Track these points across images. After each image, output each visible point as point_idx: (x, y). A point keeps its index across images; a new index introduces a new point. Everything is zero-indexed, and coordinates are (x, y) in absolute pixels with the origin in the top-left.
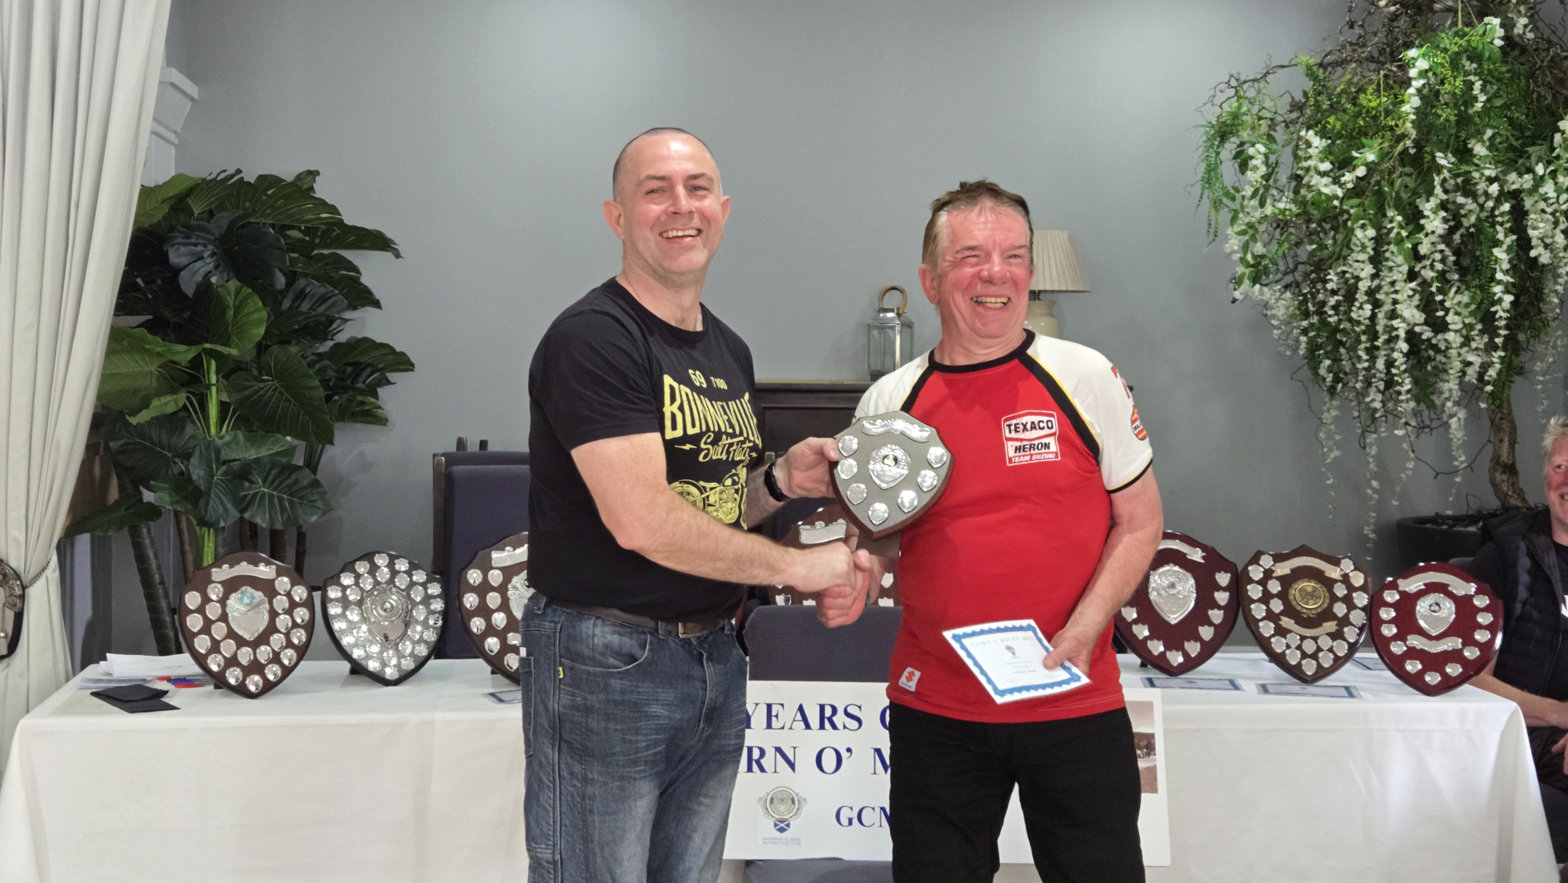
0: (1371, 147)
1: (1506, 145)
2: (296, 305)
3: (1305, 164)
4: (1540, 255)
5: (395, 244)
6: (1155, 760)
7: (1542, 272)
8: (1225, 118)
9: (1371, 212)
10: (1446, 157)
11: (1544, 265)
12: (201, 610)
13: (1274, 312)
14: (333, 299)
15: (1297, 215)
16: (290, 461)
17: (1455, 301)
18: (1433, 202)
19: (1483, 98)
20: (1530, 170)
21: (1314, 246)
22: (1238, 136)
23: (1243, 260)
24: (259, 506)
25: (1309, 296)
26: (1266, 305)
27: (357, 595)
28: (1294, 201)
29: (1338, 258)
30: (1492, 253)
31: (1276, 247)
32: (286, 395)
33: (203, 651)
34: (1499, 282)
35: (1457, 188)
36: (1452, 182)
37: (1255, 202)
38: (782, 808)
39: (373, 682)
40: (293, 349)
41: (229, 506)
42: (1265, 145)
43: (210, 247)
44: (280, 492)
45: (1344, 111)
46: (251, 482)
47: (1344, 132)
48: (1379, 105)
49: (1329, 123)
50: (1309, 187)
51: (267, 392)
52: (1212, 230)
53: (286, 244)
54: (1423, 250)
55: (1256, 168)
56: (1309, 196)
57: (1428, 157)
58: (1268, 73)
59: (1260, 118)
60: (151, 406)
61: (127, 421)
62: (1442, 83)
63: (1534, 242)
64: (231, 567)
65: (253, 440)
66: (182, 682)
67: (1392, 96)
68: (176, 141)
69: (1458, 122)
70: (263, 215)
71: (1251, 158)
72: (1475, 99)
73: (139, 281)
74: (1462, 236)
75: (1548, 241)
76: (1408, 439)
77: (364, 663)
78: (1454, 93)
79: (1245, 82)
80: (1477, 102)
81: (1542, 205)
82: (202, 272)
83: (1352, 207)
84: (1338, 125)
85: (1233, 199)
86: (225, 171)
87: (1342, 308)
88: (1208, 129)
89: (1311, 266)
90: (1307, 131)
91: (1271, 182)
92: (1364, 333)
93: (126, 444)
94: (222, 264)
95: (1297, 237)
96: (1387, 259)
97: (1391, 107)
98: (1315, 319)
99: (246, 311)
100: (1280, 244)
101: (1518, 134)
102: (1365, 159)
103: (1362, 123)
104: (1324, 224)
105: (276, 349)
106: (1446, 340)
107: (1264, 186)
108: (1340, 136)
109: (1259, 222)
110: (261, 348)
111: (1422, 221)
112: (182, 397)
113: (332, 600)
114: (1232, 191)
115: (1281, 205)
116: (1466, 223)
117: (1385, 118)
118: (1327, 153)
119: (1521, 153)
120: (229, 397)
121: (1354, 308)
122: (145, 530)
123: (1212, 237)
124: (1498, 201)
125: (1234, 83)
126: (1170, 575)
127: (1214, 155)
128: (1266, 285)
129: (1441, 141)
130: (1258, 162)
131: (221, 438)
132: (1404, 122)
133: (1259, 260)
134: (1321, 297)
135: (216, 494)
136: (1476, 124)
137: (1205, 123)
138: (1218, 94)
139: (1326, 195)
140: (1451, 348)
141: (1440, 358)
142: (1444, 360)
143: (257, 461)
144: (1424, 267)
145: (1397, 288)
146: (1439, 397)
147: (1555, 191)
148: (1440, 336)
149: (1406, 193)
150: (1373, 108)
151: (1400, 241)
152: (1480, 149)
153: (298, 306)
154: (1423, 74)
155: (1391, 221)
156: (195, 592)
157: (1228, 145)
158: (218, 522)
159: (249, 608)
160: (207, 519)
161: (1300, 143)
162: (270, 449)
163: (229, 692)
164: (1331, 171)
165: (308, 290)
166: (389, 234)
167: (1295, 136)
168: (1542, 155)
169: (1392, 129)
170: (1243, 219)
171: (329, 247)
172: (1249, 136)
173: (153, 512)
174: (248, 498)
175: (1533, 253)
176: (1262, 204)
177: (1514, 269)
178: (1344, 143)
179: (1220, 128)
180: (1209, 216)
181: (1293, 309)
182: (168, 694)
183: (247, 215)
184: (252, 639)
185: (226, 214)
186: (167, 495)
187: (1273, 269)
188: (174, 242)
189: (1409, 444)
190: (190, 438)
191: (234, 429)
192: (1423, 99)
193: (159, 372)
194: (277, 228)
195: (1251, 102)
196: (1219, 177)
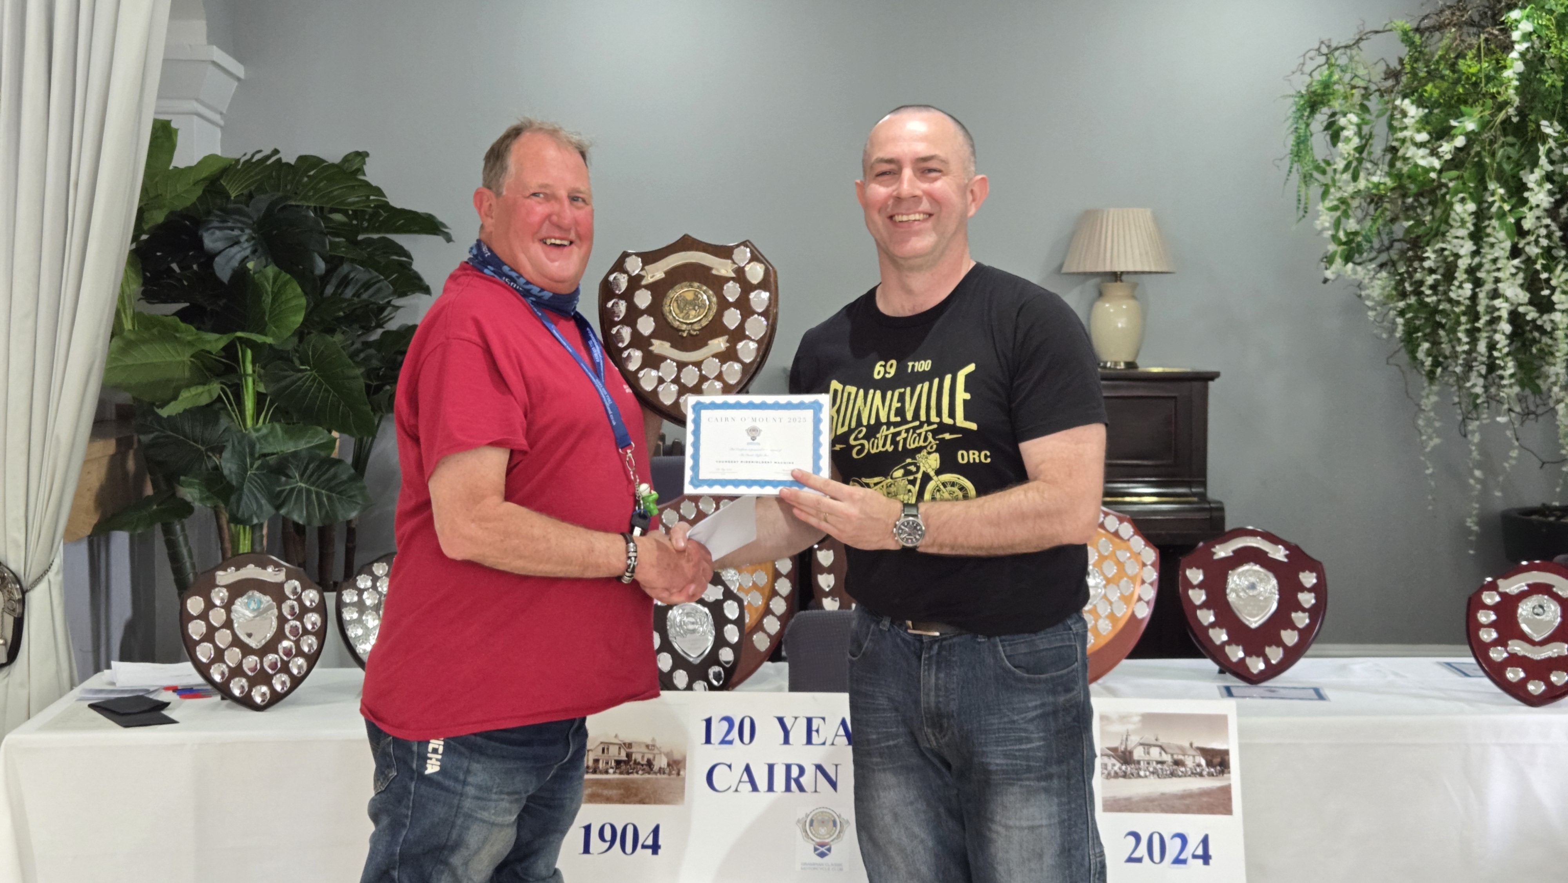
0: (1471, 115)
2: (339, 291)
3: (1400, 135)
5: (446, 227)
6: (1229, 779)
8: (1316, 87)
9: (1472, 185)
10: (1552, 125)
12: (204, 616)
13: (1368, 292)
14: (377, 285)
15: (1393, 189)
16: (330, 455)
17: (1562, 279)
18: (1538, 174)
21: (1411, 223)
22: (1330, 107)
23: (1334, 238)
24: (295, 503)
25: (1406, 275)
26: (1360, 286)
27: (374, 599)
28: (1389, 174)
29: (1436, 235)
31: (1370, 223)
32: (325, 385)
33: (204, 660)
35: (1563, 159)
36: (1559, 152)
37: (1347, 176)
38: (823, 831)
40: (338, 338)
41: (263, 502)
42: (1358, 115)
43: (248, 231)
44: (318, 487)
45: (1442, 77)
46: (288, 477)
47: (1442, 101)
48: (1480, 71)
49: (1426, 91)
50: (1405, 159)
51: (305, 382)
52: (1302, 206)
53: (326, 227)
54: (1527, 225)
55: (1348, 140)
56: (1405, 169)
57: (1532, 126)
58: (1361, 39)
59: (1353, 87)
60: (180, 398)
61: (156, 413)
62: (1548, 46)
64: (237, 569)
65: (291, 433)
66: (187, 692)
67: (1494, 62)
68: (222, 123)
69: (1564, 88)
70: (305, 198)
71: (1343, 129)
73: (174, 266)
76: (1511, 426)
78: (1561, 58)
79: (1337, 49)
82: (239, 257)
83: (1451, 180)
84: (1436, 93)
85: (1324, 172)
86: (260, 151)
87: (1440, 289)
88: (1297, 99)
89: (1407, 242)
90: (1403, 100)
91: (1365, 155)
92: (1464, 313)
93: (158, 437)
94: (260, 250)
95: (1392, 212)
96: (1488, 235)
97: (1492, 73)
98: (1412, 300)
99: (284, 297)
100: (1374, 220)
102: (1464, 128)
103: (1461, 90)
104: (1421, 199)
105: (314, 337)
106: (1552, 321)
107: (1357, 159)
108: (1436, 104)
109: (1352, 197)
110: (301, 335)
111: (1526, 194)
112: (215, 388)
113: (347, 605)
114: (1323, 165)
115: (1375, 179)
117: (1486, 85)
118: (1424, 122)
120: (266, 387)
121: (1453, 288)
122: (178, 527)
123: (1301, 213)
125: (1324, 50)
126: (1251, 576)
127: (1303, 126)
128: (1360, 264)
129: (1546, 108)
130: (1350, 132)
131: (258, 430)
132: (1506, 88)
133: (1351, 237)
134: (1418, 276)
135: (250, 490)
137: (1294, 93)
138: (1308, 60)
139: (1423, 168)
140: (1558, 329)
141: (1546, 340)
142: (1550, 342)
143: (295, 454)
144: (1528, 244)
145: (1499, 265)
146: (1545, 381)
148: (1546, 317)
149: (1509, 164)
150: (1473, 74)
151: (1502, 215)
153: (340, 295)
154: (1527, 36)
155: (1493, 195)
156: (197, 597)
157: (1317, 117)
158: (250, 518)
159: (256, 614)
160: (239, 515)
161: (1395, 113)
162: (309, 442)
163: (234, 704)
164: (1428, 142)
165: (352, 275)
166: (440, 217)
167: (1390, 106)
169: (1493, 97)
170: (1335, 194)
172: (1341, 105)
173: (186, 509)
174: (285, 493)
176: (1355, 178)
178: (1441, 112)
179: (1311, 98)
180: (1299, 191)
181: (1389, 289)
182: (170, 706)
183: (286, 198)
184: (259, 646)
185: (263, 196)
186: (197, 491)
187: (1366, 246)
188: (210, 226)
189: (1512, 432)
190: (224, 431)
191: (271, 421)
192: (1526, 63)
193: (192, 362)
194: (318, 211)
195: (1343, 70)
196: (1309, 150)
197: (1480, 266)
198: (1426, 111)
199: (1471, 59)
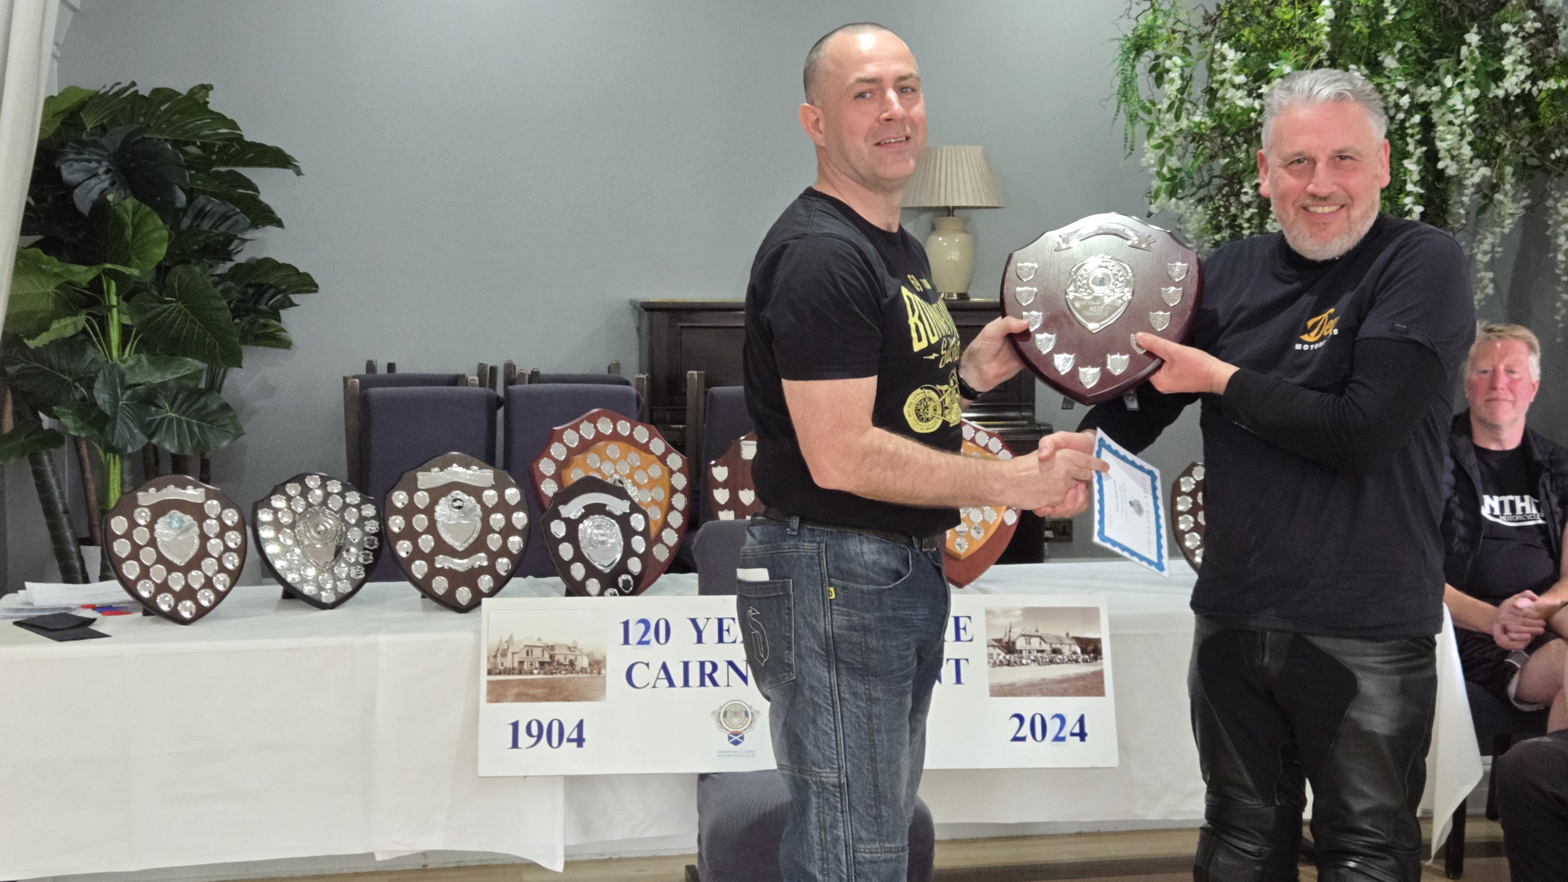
0: (1287, 59)
1: (1414, 57)
2: (196, 224)
3: (1220, 77)
4: (1447, 167)
5: (295, 160)
6: (1102, 664)
7: (1447, 184)
8: (1141, 31)
11: (1450, 178)
12: (128, 537)
13: (1188, 225)
14: (235, 218)
15: (1213, 128)
16: (197, 385)
19: (1393, 10)
20: (1437, 83)
21: (1227, 160)
23: (1159, 174)
24: (167, 432)
25: (1222, 210)
26: (1180, 219)
27: (289, 517)
28: (1210, 115)
30: (1402, 165)
31: (1192, 160)
32: (191, 317)
33: (131, 577)
34: (1409, 194)
37: (1170, 116)
38: (735, 721)
39: (308, 605)
41: (136, 431)
42: (1182, 58)
43: (105, 163)
44: (188, 416)
45: (1259, 23)
46: (158, 406)
47: (1259, 45)
48: (1294, 17)
49: (1243, 35)
50: (1223, 99)
51: (171, 313)
52: (1129, 144)
53: (186, 161)
55: (1172, 81)
56: (1224, 110)
59: (1174, 32)
60: (50, 330)
61: (25, 345)
63: (1442, 154)
64: (158, 490)
65: (157, 363)
66: (108, 610)
67: (1306, 9)
68: (58, 54)
69: (1370, 34)
70: (161, 132)
71: (1168, 71)
72: (1386, 11)
75: (1455, 153)
77: (298, 586)
78: (1367, 6)
80: (1387, 14)
81: (1451, 117)
82: (97, 189)
84: (1253, 39)
85: (1149, 112)
86: (119, 83)
87: (1254, 222)
88: (1123, 42)
89: (1225, 179)
90: (1222, 45)
91: (1185, 96)
93: (23, 369)
94: (118, 182)
95: (1212, 150)
97: (1305, 20)
98: (1226, 233)
99: (145, 230)
100: (1195, 157)
101: (1426, 46)
102: (1282, 71)
103: (1276, 36)
104: (1237, 137)
105: (179, 270)
107: (1180, 99)
108: (1254, 48)
109: (1175, 136)
110: (162, 270)
112: (81, 320)
113: (262, 524)
114: (1149, 105)
115: (1197, 119)
117: (1300, 30)
118: (1242, 66)
119: (1429, 66)
120: (132, 319)
122: (46, 458)
123: (1128, 151)
124: (1409, 113)
127: (1130, 68)
128: (1182, 199)
129: (1354, 53)
130: (1175, 74)
131: (124, 363)
132: (1318, 35)
133: (1175, 173)
134: (1233, 210)
135: (122, 419)
136: (1386, 37)
137: (1121, 36)
138: (1134, 5)
139: (1241, 108)
143: (163, 385)
147: (1463, 103)
150: (1287, 21)
152: (1390, 62)
153: (197, 226)
156: (121, 517)
157: (1142, 59)
158: (123, 448)
159: (179, 532)
160: (114, 444)
161: (1215, 56)
162: (175, 373)
164: (1245, 84)
165: (208, 208)
166: (288, 151)
167: (1209, 49)
168: (1450, 68)
169: (1305, 40)
170: (1159, 133)
171: (226, 165)
172: (1164, 49)
173: (55, 438)
174: (156, 422)
175: (1440, 165)
176: (1177, 117)
177: (1422, 182)
178: (1258, 55)
179: (1136, 41)
180: (1126, 130)
181: (1204, 222)
182: (95, 622)
183: (142, 130)
184: (183, 564)
185: (119, 129)
186: (71, 421)
187: (1188, 182)
188: (68, 158)
190: (92, 361)
191: (138, 351)
192: (1336, 10)
193: (56, 293)
194: (176, 144)
195: (1166, 14)
196: (1135, 90)
198: (1244, 54)
199: (1286, 6)
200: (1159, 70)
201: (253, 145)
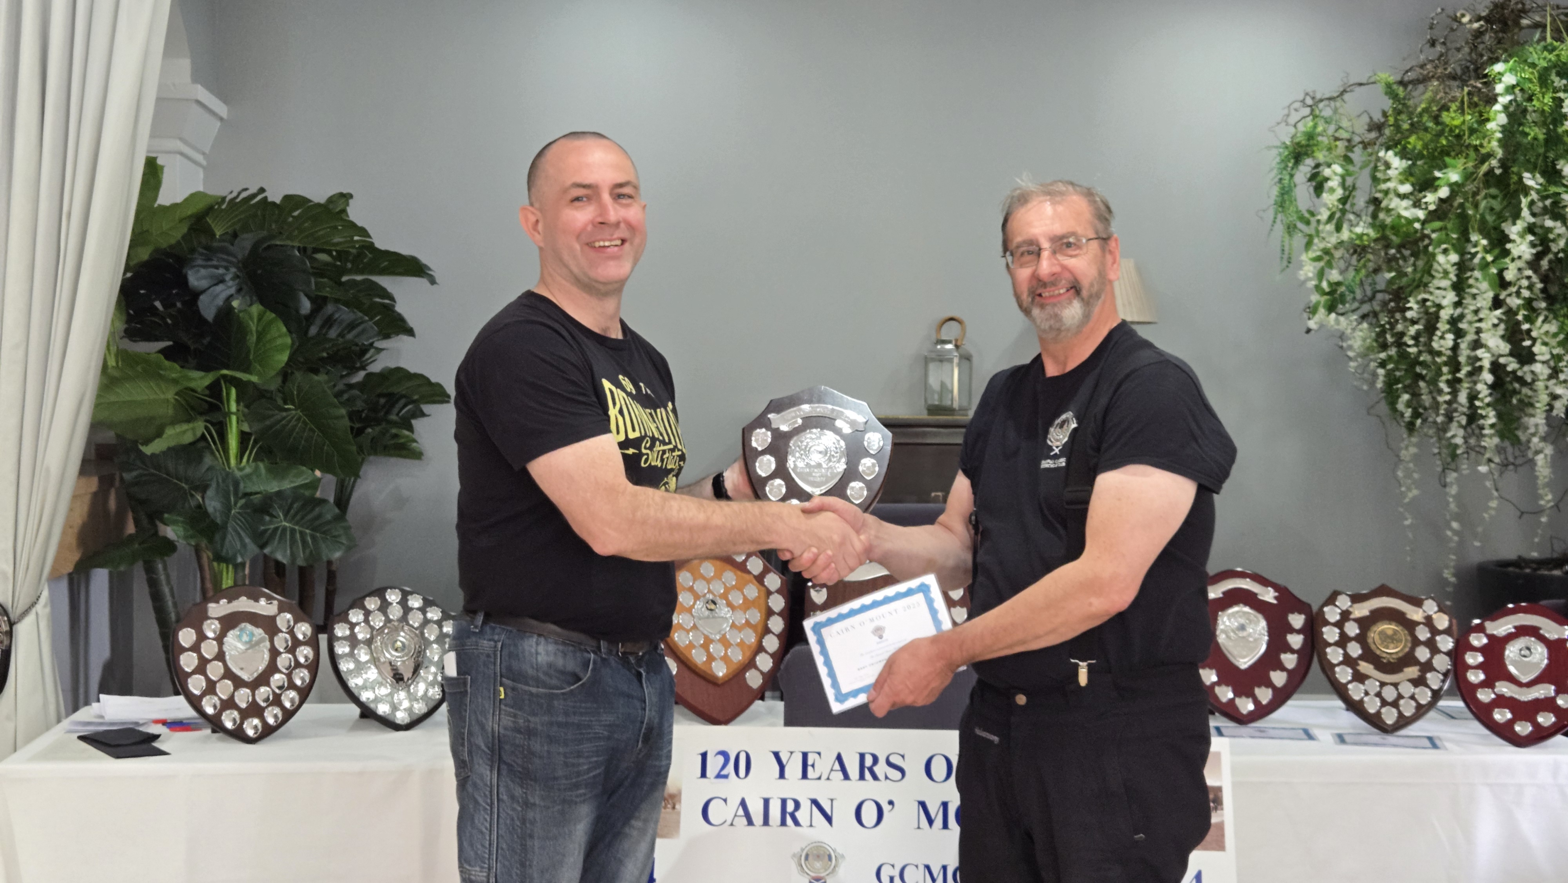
0: (1455, 167)
2: (324, 332)
3: (1384, 186)
5: (430, 269)
6: (1223, 815)
8: (1300, 138)
9: (1455, 236)
10: (1534, 178)
12: (196, 648)
13: (1350, 342)
14: (362, 326)
15: (1376, 240)
16: (313, 494)
17: (1543, 331)
18: (1520, 226)
21: (1393, 274)
22: (1314, 157)
23: (1318, 288)
24: (279, 542)
25: (1387, 326)
26: (1342, 336)
27: (367, 633)
28: (1373, 226)
29: (1418, 287)
31: (1353, 274)
32: (310, 425)
33: (197, 692)
35: (1545, 211)
36: (1540, 204)
37: (1330, 227)
38: (818, 865)
39: (382, 726)
40: (321, 378)
41: (247, 540)
42: (1342, 166)
43: (233, 270)
44: (302, 526)
45: (1426, 129)
46: (272, 516)
47: (1425, 153)
48: (1464, 122)
49: (1409, 143)
50: (1388, 210)
51: (290, 421)
52: (1286, 256)
53: (312, 267)
54: (1509, 276)
56: (1388, 220)
57: (1515, 178)
58: (1344, 91)
59: (1337, 139)
60: (165, 436)
61: (141, 451)
62: (1530, 99)
64: (229, 602)
65: (276, 472)
66: (177, 725)
67: (1477, 114)
68: (204, 163)
69: (1547, 141)
70: (289, 238)
71: (1327, 179)
72: (1564, 117)
73: (158, 304)
74: (1550, 262)
76: (1491, 476)
77: (372, 706)
78: (1543, 111)
79: (1321, 100)
82: (224, 296)
83: (1433, 231)
84: (1419, 145)
85: (1308, 223)
86: (246, 189)
87: (1422, 339)
88: (1281, 150)
89: (1389, 293)
90: (1386, 152)
91: (1348, 206)
92: (1445, 364)
93: (141, 475)
94: (245, 288)
95: (1375, 263)
96: (1470, 286)
97: (1475, 126)
98: (1393, 351)
99: (269, 337)
100: (1357, 271)
102: (1448, 180)
103: (1444, 142)
104: (1403, 250)
105: (298, 376)
106: (1533, 372)
107: (1341, 210)
108: (1420, 156)
109: (1336, 248)
110: (285, 375)
111: (1508, 246)
112: (200, 426)
113: (339, 639)
114: (1307, 215)
115: (1359, 230)
116: (1554, 248)
117: (1469, 137)
118: (1407, 175)
120: (250, 427)
121: (1435, 338)
122: (160, 566)
123: (1285, 263)
125: (1309, 101)
126: (1240, 617)
127: (1287, 177)
128: (1342, 314)
129: (1528, 161)
130: (1334, 183)
131: (241, 469)
132: (1489, 142)
133: (1334, 287)
134: (1400, 327)
135: (235, 529)
136: (1564, 144)
137: (1279, 144)
138: (1293, 112)
139: (1406, 218)
140: (1538, 380)
141: (1525, 391)
142: (1530, 393)
143: (279, 494)
144: (1510, 295)
145: (1481, 315)
146: (1524, 432)
148: (1526, 368)
149: (1492, 215)
150: (1456, 127)
151: (1484, 266)
153: (325, 335)
154: (1510, 89)
155: (1475, 245)
156: (189, 629)
157: (1302, 168)
158: (234, 557)
159: (248, 646)
160: (224, 553)
161: (1379, 164)
162: (292, 482)
163: (225, 737)
164: (1411, 194)
165: (337, 316)
166: (424, 259)
167: (1374, 158)
169: (1476, 148)
170: (1318, 245)
171: (362, 272)
172: (1325, 156)
173: (169, 547)
174: (269, 532)
176: (1338, 229)
178: (1425, 163)
179: (1295, 149)
180: (1283, 241)
181: (1368, 341)
182: (160, 739)
183: (272, 237)
184: (251, 679)
185: (247, 235)
186: (181, 529)
187: (1349, 297)
188: (194, 264)
189: (1492, 482)
190: (208, 469)
191: (255, 460)
192: (1510, 115)
193: (176, 400)
194: (303, 250)
195: (1327, 121)
196: (1293, 201)
197: (1462, 317)
198: (1410, 162)
199: (1455, 111)
200: (1319, 179)
201: (387, 253)
